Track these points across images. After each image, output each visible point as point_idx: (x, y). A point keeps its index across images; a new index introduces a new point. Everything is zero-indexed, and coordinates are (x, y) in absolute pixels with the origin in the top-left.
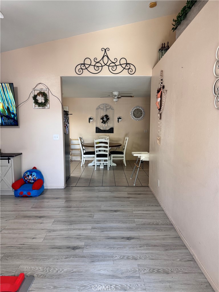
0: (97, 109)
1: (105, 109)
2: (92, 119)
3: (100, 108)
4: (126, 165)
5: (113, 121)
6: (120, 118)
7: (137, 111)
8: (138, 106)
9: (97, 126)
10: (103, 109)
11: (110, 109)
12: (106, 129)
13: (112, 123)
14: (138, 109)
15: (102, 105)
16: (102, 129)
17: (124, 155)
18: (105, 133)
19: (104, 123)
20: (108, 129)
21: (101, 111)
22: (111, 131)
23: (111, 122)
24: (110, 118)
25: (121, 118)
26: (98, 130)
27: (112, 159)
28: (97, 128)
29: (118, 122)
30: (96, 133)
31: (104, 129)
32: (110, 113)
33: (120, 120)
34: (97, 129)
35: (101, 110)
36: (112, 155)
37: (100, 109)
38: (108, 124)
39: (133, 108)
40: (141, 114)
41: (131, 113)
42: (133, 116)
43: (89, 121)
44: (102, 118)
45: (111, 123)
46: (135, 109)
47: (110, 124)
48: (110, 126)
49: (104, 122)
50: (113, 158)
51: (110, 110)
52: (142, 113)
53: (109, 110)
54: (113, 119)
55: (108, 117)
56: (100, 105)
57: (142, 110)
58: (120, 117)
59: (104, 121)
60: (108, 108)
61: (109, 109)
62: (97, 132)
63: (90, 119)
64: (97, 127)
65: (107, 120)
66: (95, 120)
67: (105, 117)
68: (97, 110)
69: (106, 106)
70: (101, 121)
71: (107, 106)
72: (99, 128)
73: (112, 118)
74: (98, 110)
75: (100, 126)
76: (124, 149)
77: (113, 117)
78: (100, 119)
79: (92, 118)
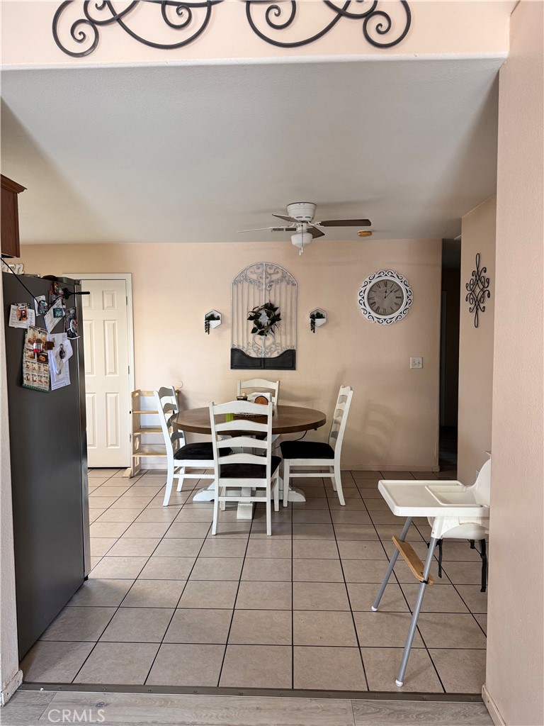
0: (235, 283)
1: (263, 281)
2: (218, 319)
3: (246, 278)
4: (342, 502)
5: (294, 327)
6: (320, 316)
7: (383, 288)
8: (387, 272)
9: (235, 343)
10: (257, 283)
11: (282, 281)
12: (267, 356)
13: (291, 334)
14: (386, 283)
15: (255, 267)
16: (253, 355)
17: (336, 462)
18: (264, 368)
19: (261, 334)
20: (275, 355)
21: (252, 290)
22: (287, 361)
23: (288, 327)
24: (281, 317)
25: (324, 314)
26: (240, 360)
27: (287, 475)
28: (234, 351)
29: (313, 328)
30: (232, 368)
31: (260, 356)
32: (283, 299)
33: (318, 321)
34: (237, 355)
35: (251, 286)
36: (288, 463)
37: (246, 284)
38: (278, 337)
39: (367, 280)
40: (398, 301)
41: (360, 298)
42: (368, 309)
43: (208, 327)
44: (255, 317)
45: (285, 334)
46: (374, 282)
47: (283, 337)
48: (284, 346)
49: (260, 330)
50: (292, 472)
51: (284, 284)
52: (402, 298)
53: (278, 286)
54: (294, 320)
55: (277, 312)
56: (246, 269)
57: (402, 286)
58: (321, 313)
59: (259, 325)
60: (275, 277)
61: (277, 282)
62: (234, 366)
63: (211, 318)
64: (236, 347)
65: (271, 324)
66: (230, 322)
67: (264, 313)
68: (235, 287)
69: (266, 272)
70: (252, 324)
71: (272, 271)
72: (243, 353)
73: (289, 314)
74: (240, 286)
75: (248, 344)
76: (335, 435)
77: (294, 312)
78: (246, 318)
79: (216, 315)
